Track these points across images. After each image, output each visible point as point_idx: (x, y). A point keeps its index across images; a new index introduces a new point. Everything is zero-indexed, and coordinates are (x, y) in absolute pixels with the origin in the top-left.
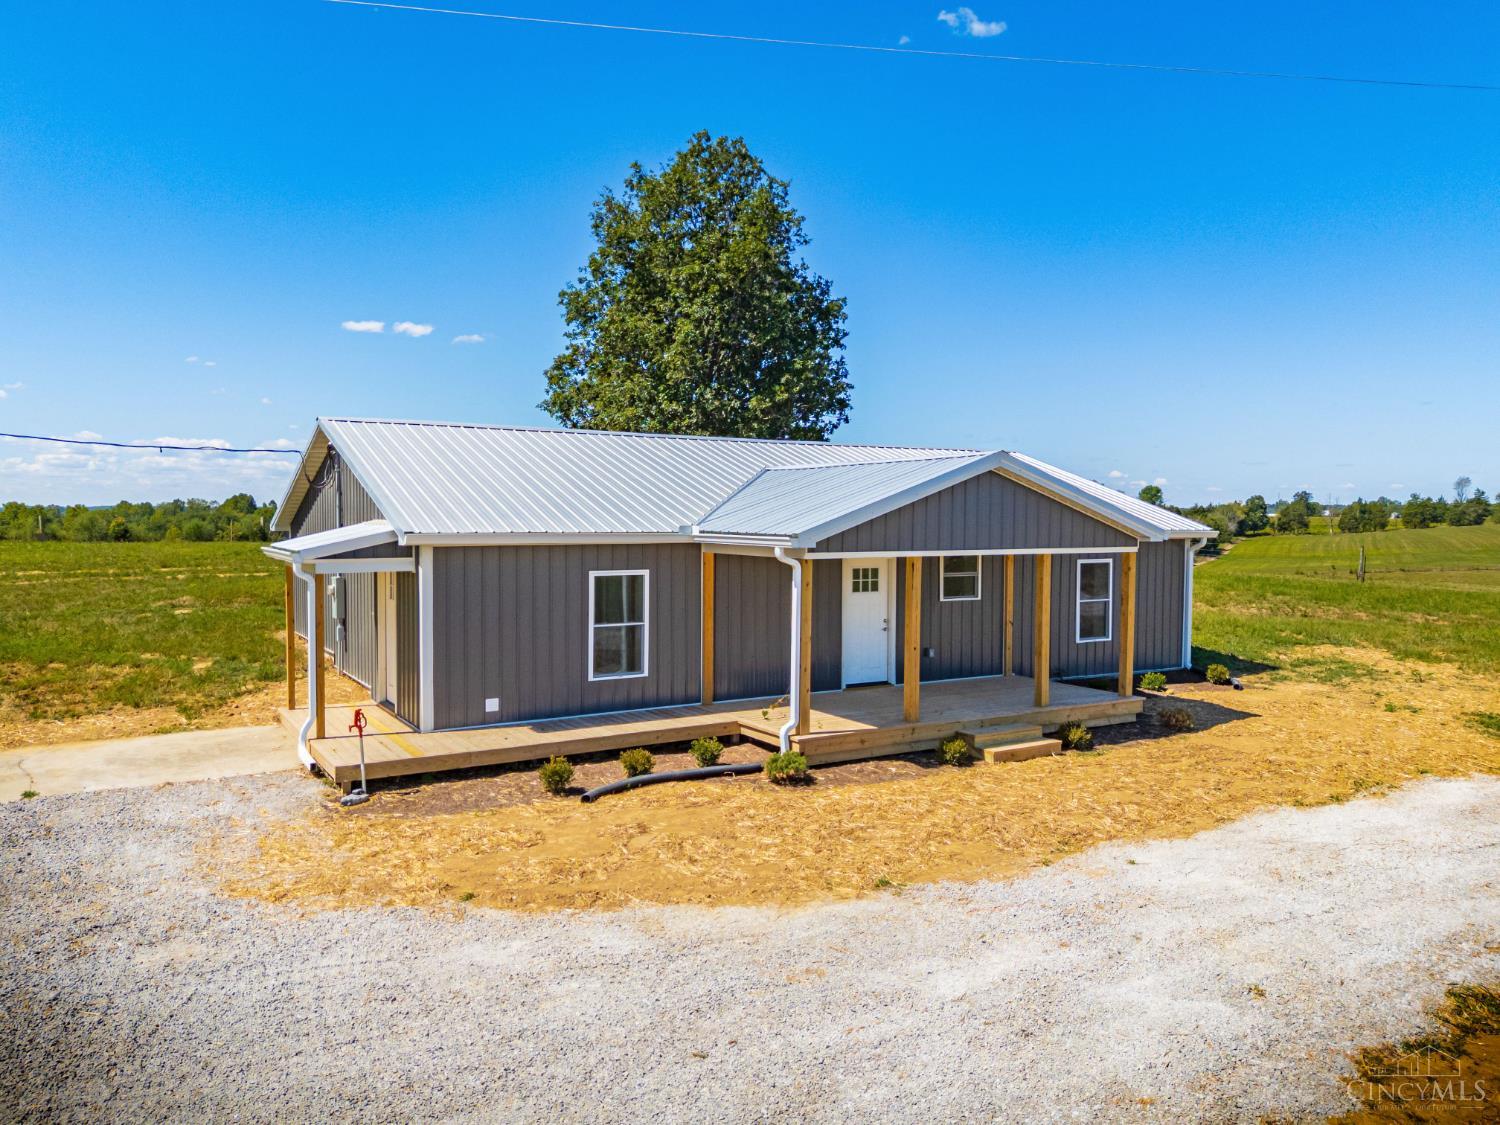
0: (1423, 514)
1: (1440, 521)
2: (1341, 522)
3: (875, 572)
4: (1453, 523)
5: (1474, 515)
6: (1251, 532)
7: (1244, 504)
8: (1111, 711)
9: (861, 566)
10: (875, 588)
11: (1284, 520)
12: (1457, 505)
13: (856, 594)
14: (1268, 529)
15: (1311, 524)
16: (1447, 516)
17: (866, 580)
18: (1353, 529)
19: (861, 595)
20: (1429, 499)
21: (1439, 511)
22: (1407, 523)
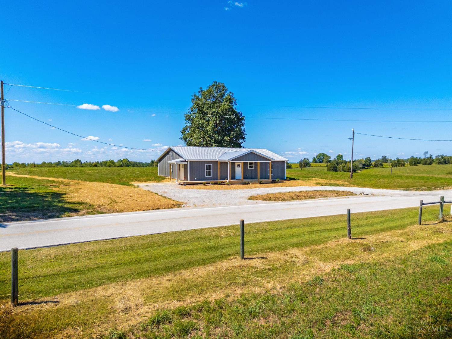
0: (415, 162)
1: (420, 164)
2: (392, 164)
4: (423, 164)
5: (429, 162)
6: (367, 167)
7: (364, 159)
8: (268, 181)
10: (240, 166)
11: (376, 164)
12: (424, 159)
14: (371, 166)
15: (384, 165)
16: (422, 162)
18: (396, 166)
19: (238, 168)
20: (417, 158)
21: (419, 161)
22: (410, 164)
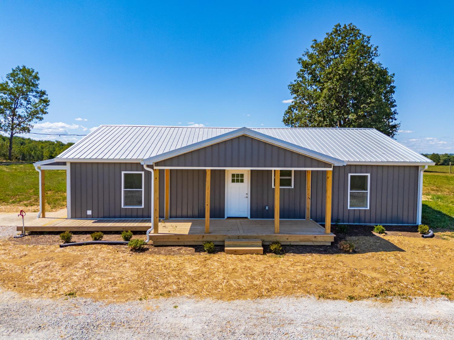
3: (242, 175)
8: (314, 239)
9: (235, 173)
10: (242, 181)
13: (233, 183)
17: (238, 178)
19: (236, 184)
